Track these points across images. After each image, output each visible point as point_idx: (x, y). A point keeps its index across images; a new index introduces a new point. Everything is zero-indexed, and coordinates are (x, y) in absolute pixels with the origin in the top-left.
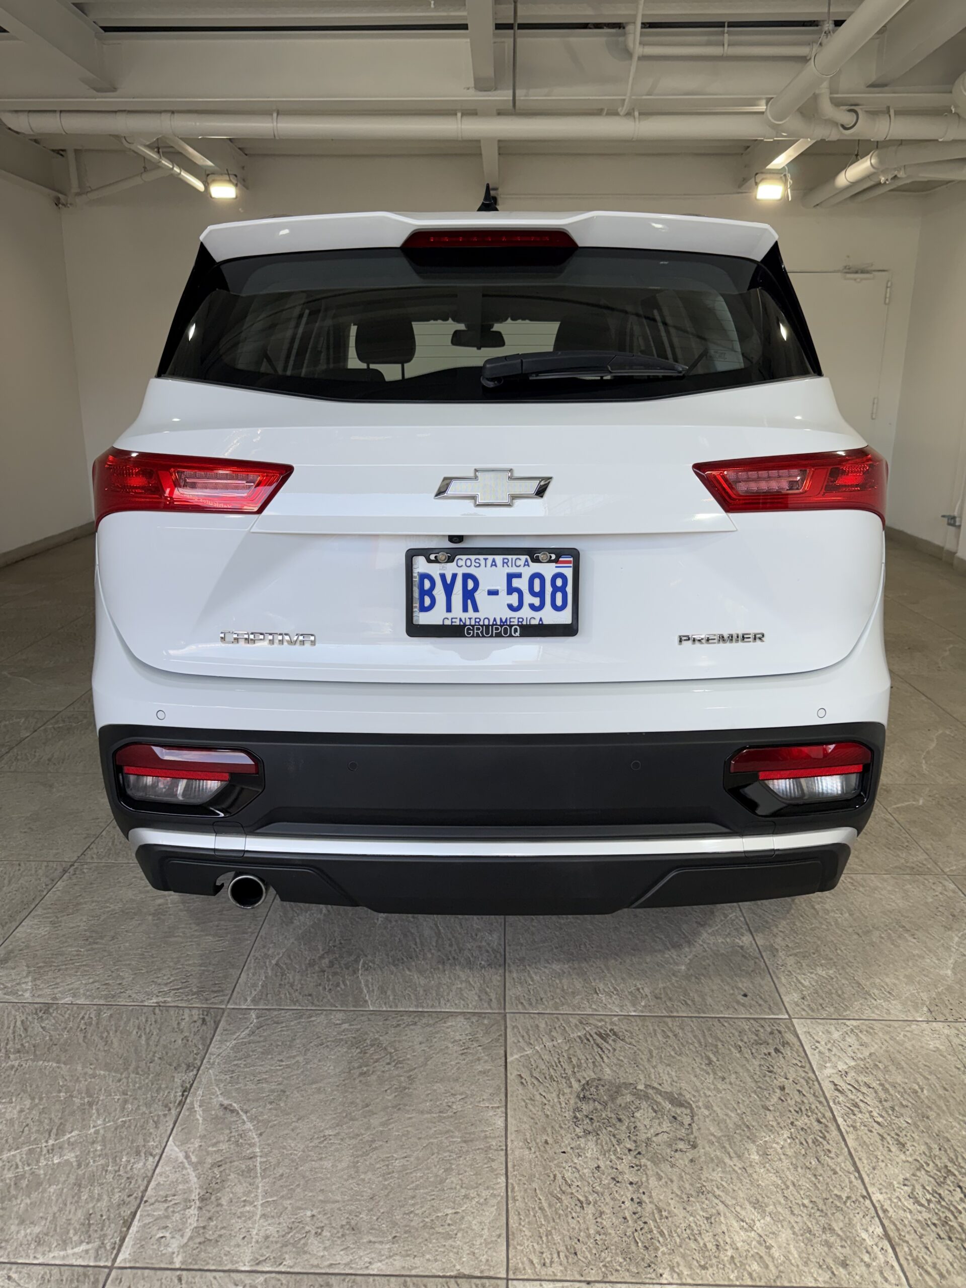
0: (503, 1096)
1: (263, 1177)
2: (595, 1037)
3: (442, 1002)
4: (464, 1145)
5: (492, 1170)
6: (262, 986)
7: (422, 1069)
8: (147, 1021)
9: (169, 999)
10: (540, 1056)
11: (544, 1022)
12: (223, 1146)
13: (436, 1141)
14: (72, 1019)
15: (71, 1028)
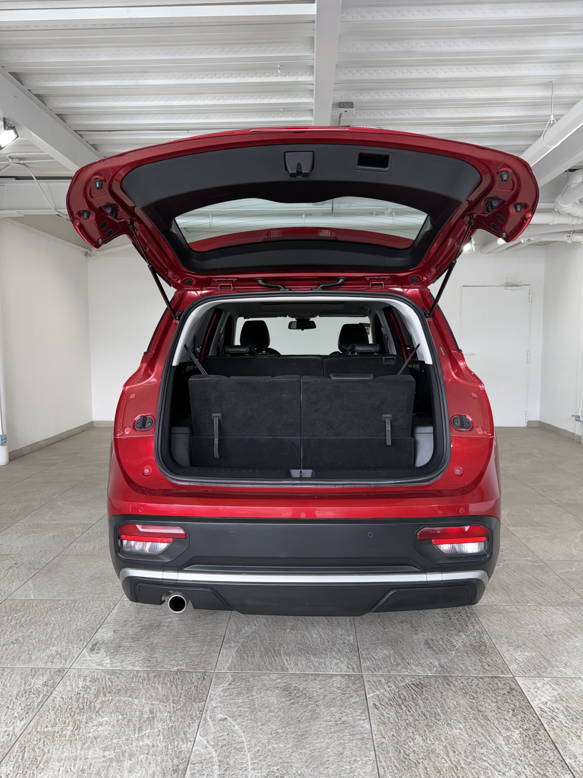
0: (367, 714)
1: (249, 752)
2: (412, 686)
3: (328, 669)
4: (351, 737)
5: (367, 748)
6: (232, 661)
7: (323, 701)
8: (174, 678)
9: (184, 668)
10: (384, 695)
11: (383, 679)
12: (226, 737)
13: (335, 735)
14: (134, 677)
15: (135, 682)
